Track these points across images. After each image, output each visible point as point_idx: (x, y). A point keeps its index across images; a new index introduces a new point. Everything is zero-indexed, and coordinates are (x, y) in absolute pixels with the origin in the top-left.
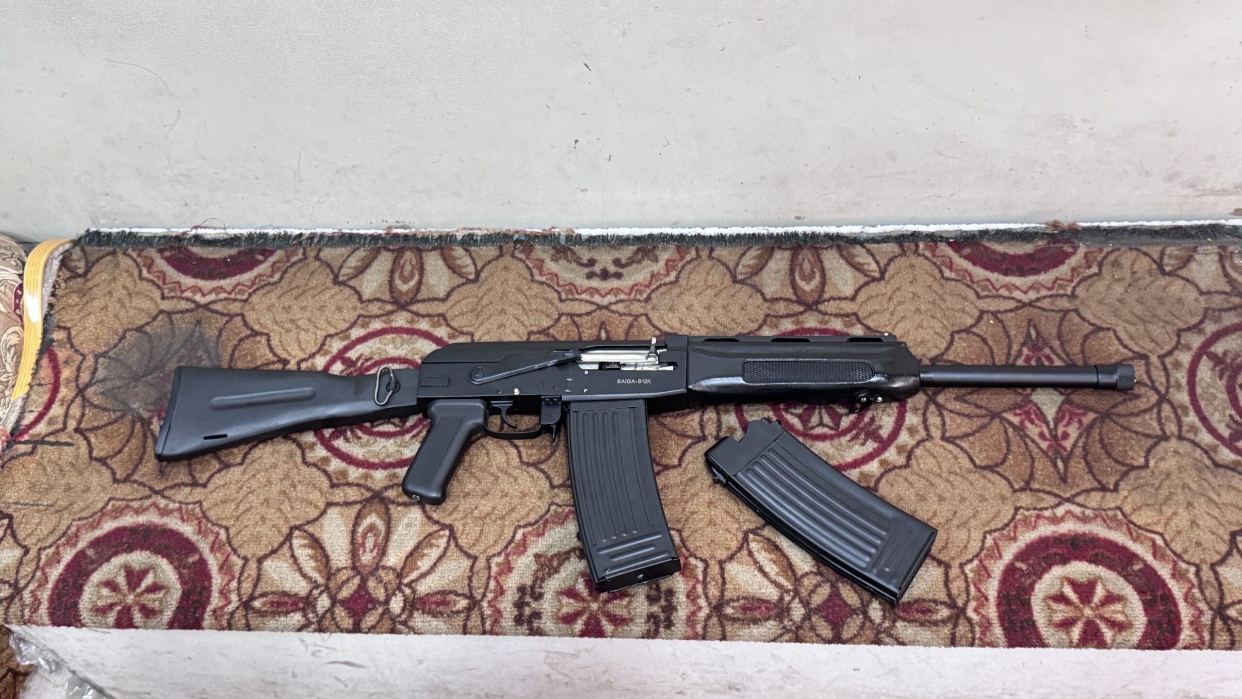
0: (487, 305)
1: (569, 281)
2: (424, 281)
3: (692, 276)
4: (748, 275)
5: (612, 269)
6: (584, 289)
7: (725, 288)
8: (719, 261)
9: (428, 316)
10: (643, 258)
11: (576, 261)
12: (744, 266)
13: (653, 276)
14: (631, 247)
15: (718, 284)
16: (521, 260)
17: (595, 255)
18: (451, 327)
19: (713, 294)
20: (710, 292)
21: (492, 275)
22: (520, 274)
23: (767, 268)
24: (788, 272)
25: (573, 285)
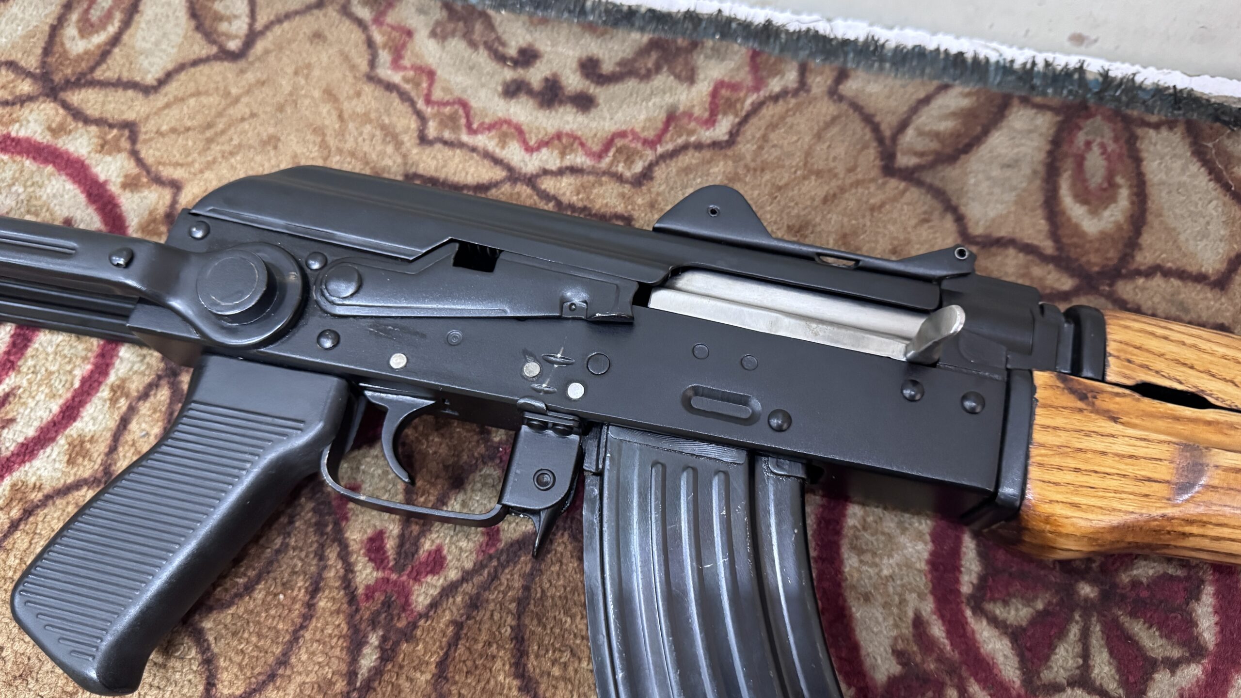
0: (243, 119)
1: (457, 93)
2: (125, 38)
3: (773, 137)
4: (930, 158)
5: (573, 82)
6: (487, 120)
7: (857, 184)
8: (856, 107)
9: (100, 122)
10: (658, 69)
11: (489, 47)
12: (921, 133)
13: (672, 118)
14: (635, 36)
15: (840, 170)
16: (360, 23)
17: (542, 40)
18: (140, 162)
19: (821, 193)
20: (814, 189)
21: (280, 48)
22: (346, 58)
23: (983, 151)
24: (1041, 168)
25: (464, 105)
